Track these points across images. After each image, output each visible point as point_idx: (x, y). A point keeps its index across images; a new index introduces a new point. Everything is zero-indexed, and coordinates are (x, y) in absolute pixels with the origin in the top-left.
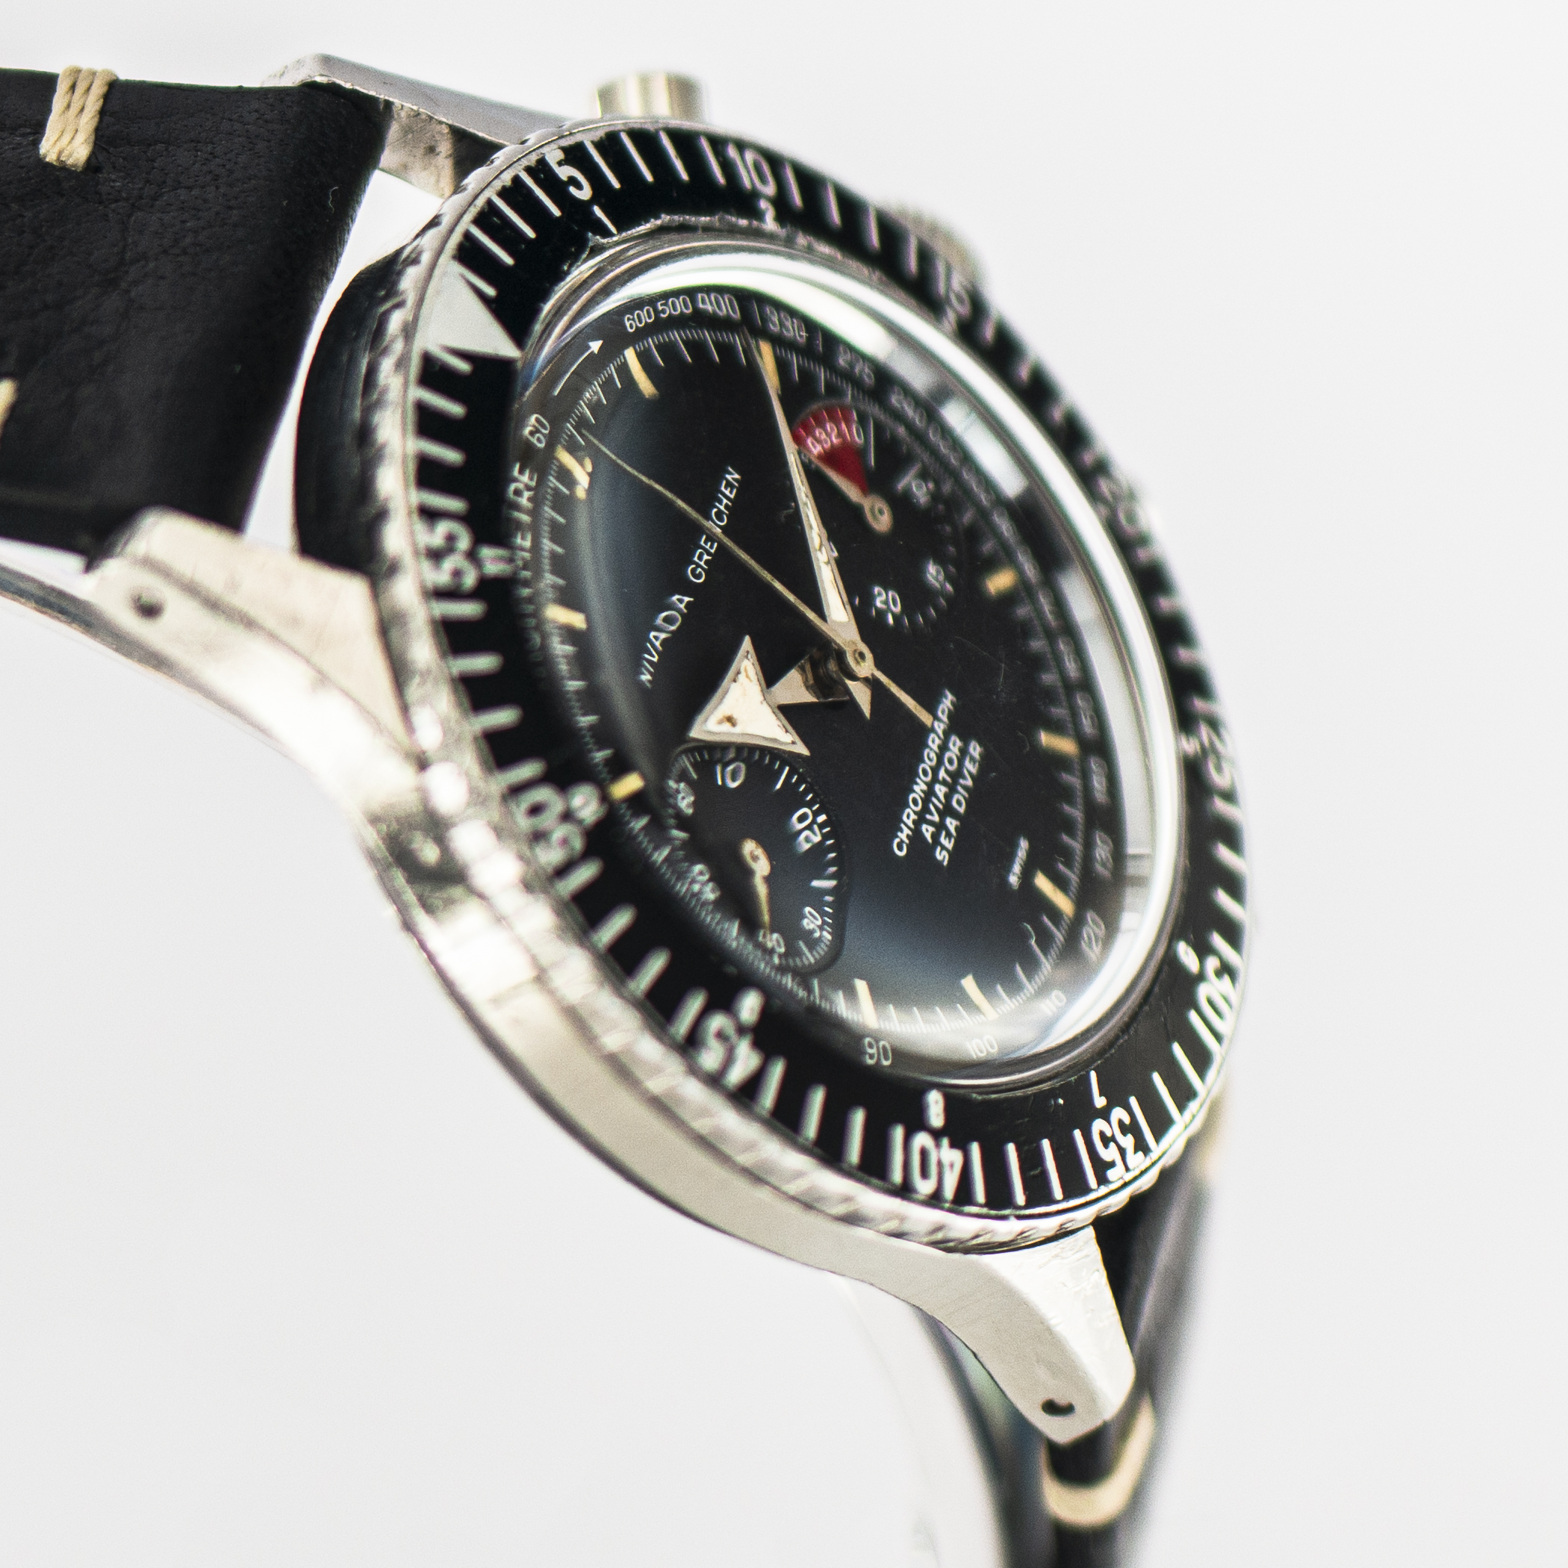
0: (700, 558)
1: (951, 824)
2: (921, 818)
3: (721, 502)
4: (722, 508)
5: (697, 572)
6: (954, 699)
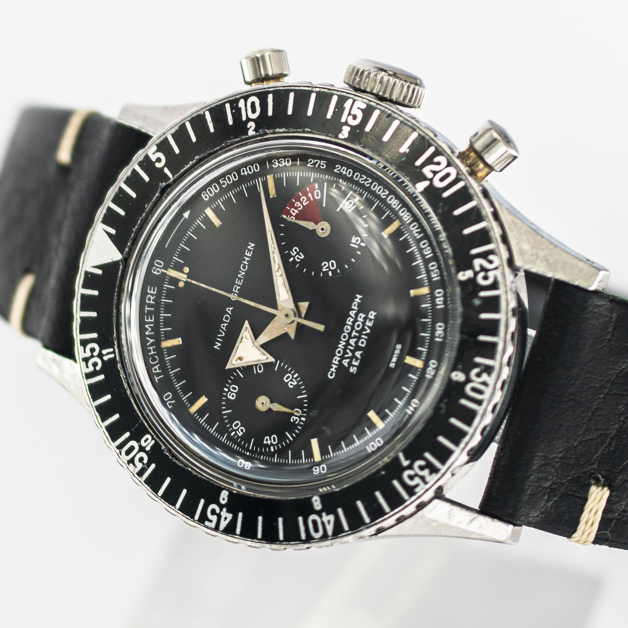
0: (236, 289)
1: (358, 354)
3: (245, 260)
4: (246, 263)
6: (361, 297)
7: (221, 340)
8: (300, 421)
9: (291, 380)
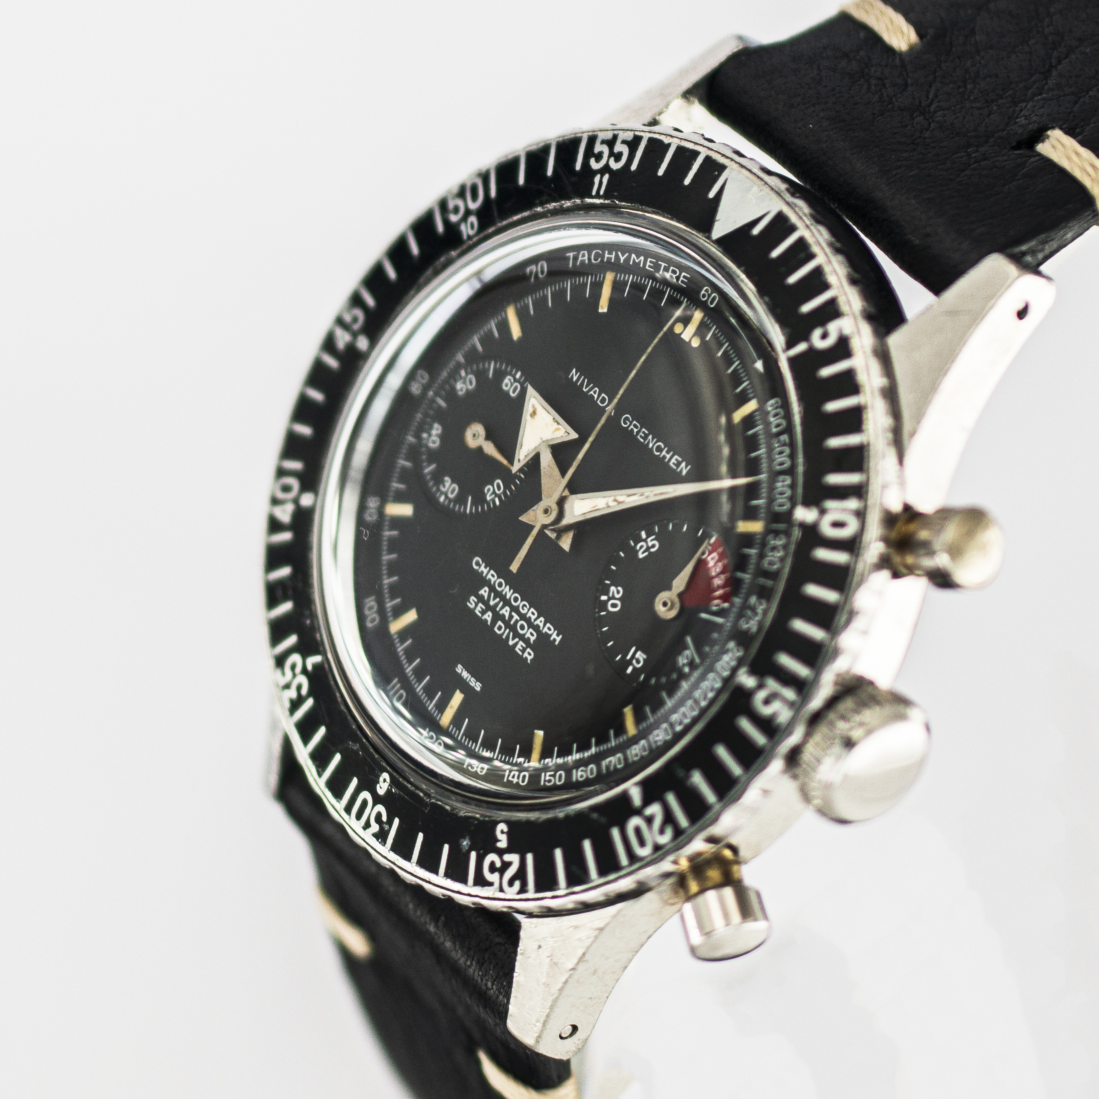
0: (635, 426)
1: (488, 616)
2: (492, 589)
3: (668, 452)
4: (664, 453)
5: (627, 421)
6: (557, 643)
7: (578, 384)
8: (442, 493)
9: (494, 492)
